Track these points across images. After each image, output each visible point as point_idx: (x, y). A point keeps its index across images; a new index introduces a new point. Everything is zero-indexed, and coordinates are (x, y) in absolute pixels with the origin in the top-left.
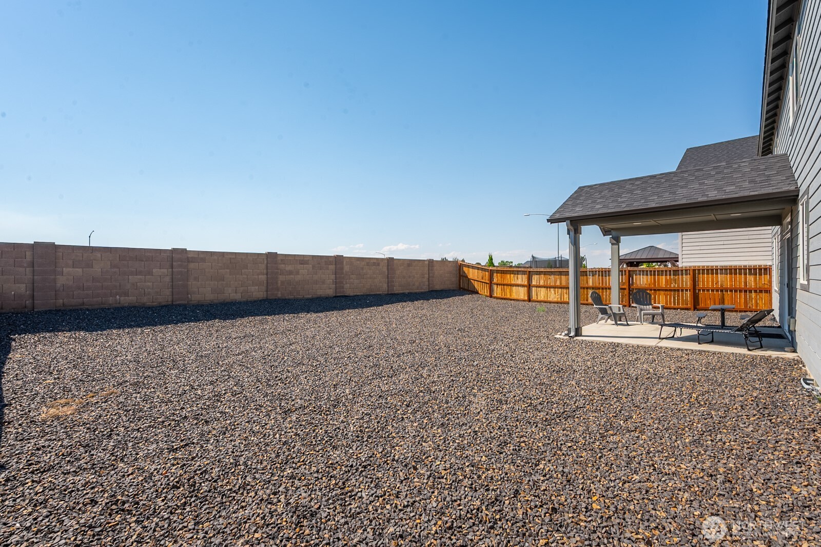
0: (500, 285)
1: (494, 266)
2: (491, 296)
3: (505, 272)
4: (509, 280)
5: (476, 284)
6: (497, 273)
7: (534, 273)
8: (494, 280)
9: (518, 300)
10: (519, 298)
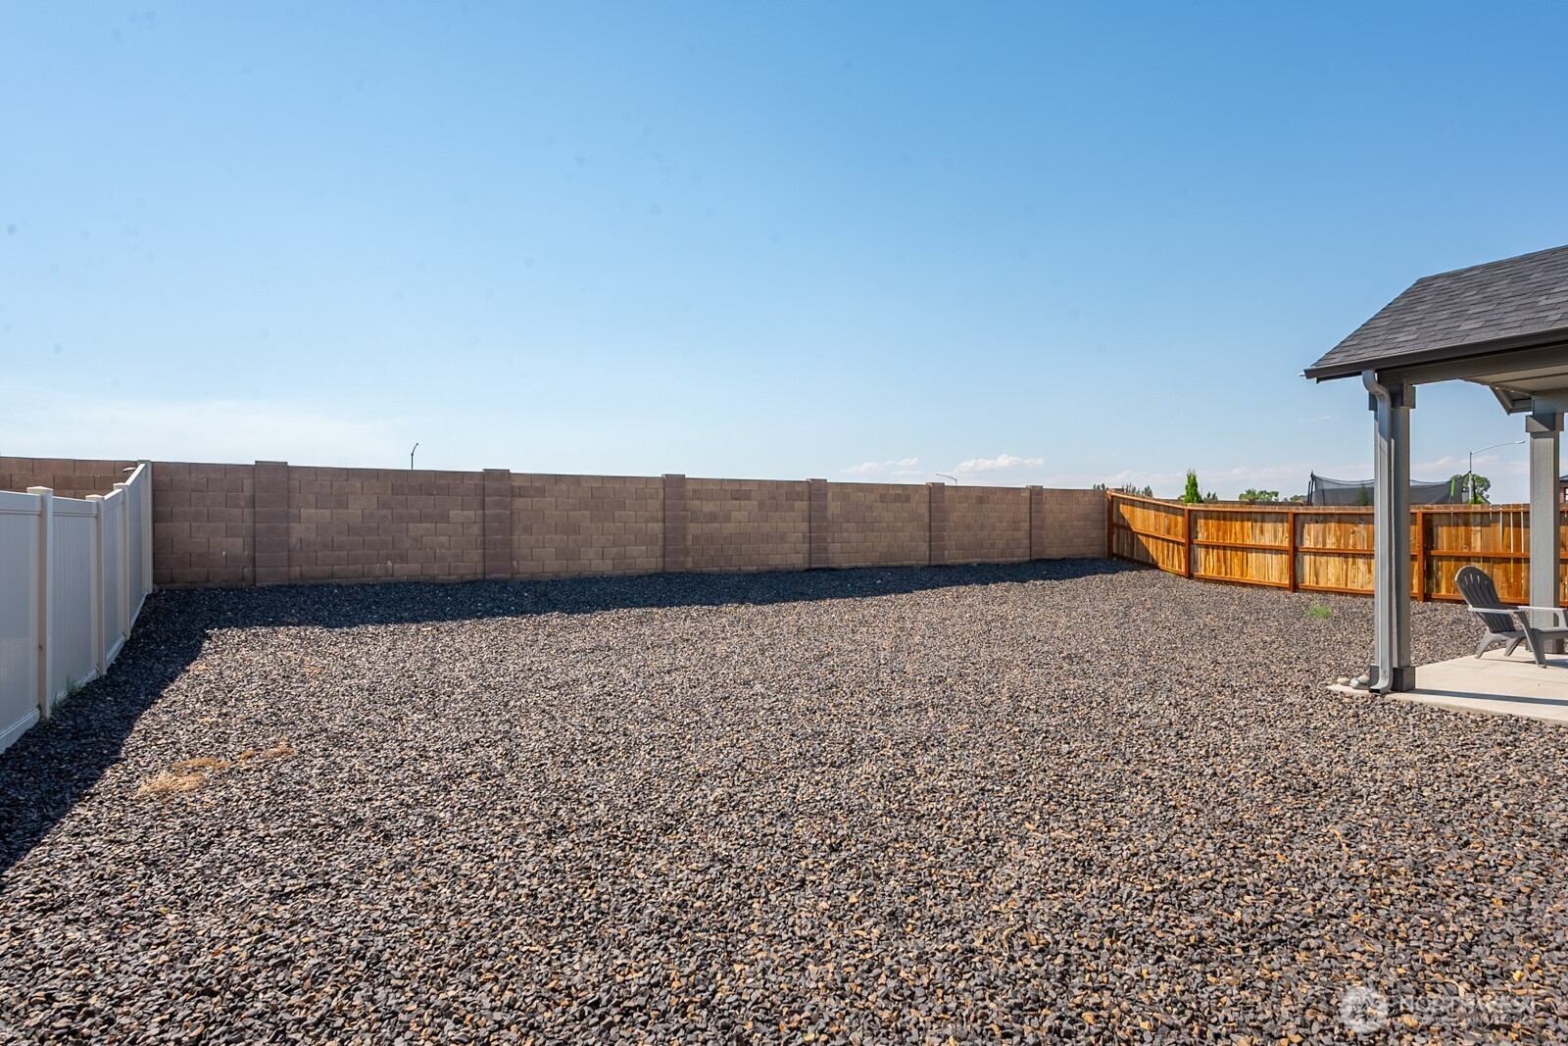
0: (1213, 547)
1: (1202, 502)
2: (1190, 576)
3: (1228, 516)
4: (1239, 536)
5: (1152, 546)
6: (1206, 518)
7: (1309, 517)
8: (1200, 535)
9: (1263, 587)
10: (1266, 581)
